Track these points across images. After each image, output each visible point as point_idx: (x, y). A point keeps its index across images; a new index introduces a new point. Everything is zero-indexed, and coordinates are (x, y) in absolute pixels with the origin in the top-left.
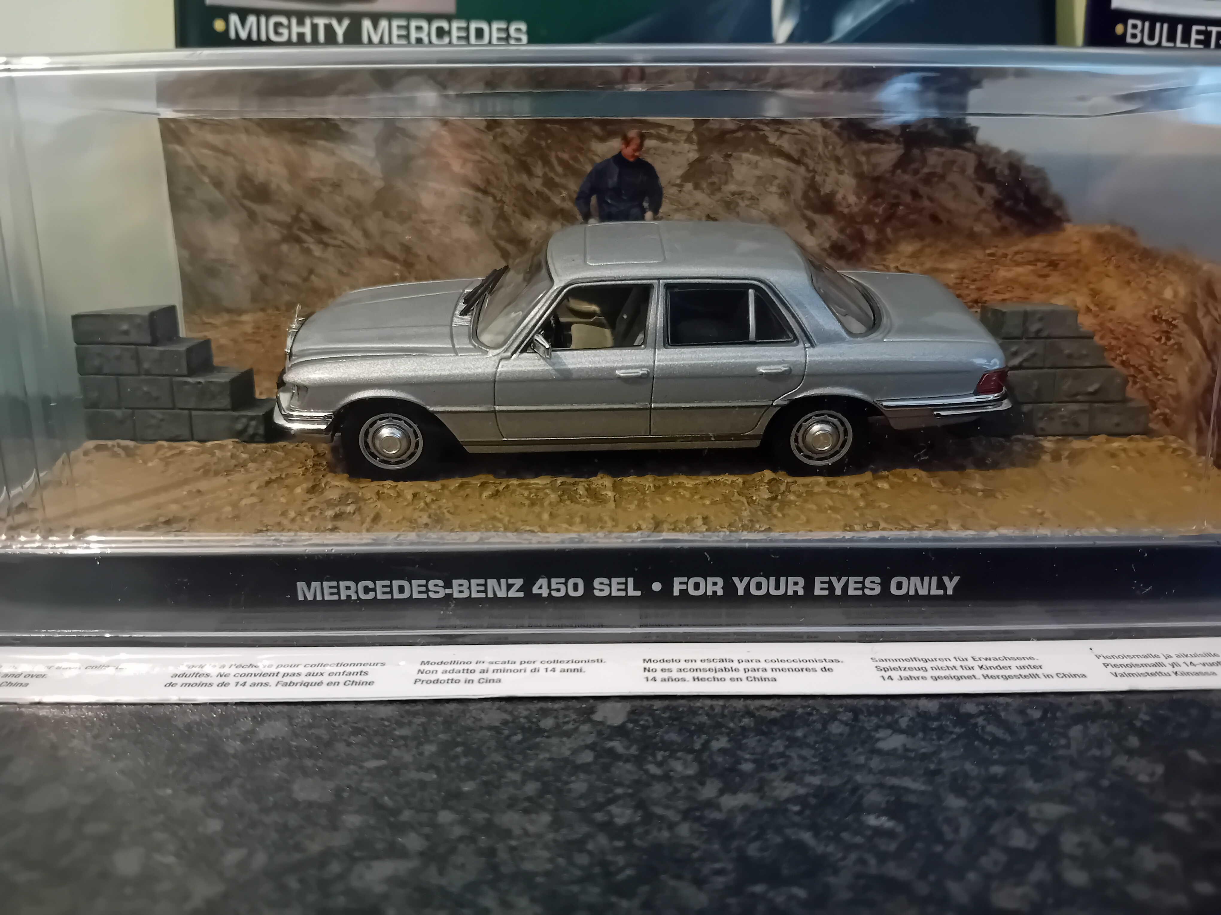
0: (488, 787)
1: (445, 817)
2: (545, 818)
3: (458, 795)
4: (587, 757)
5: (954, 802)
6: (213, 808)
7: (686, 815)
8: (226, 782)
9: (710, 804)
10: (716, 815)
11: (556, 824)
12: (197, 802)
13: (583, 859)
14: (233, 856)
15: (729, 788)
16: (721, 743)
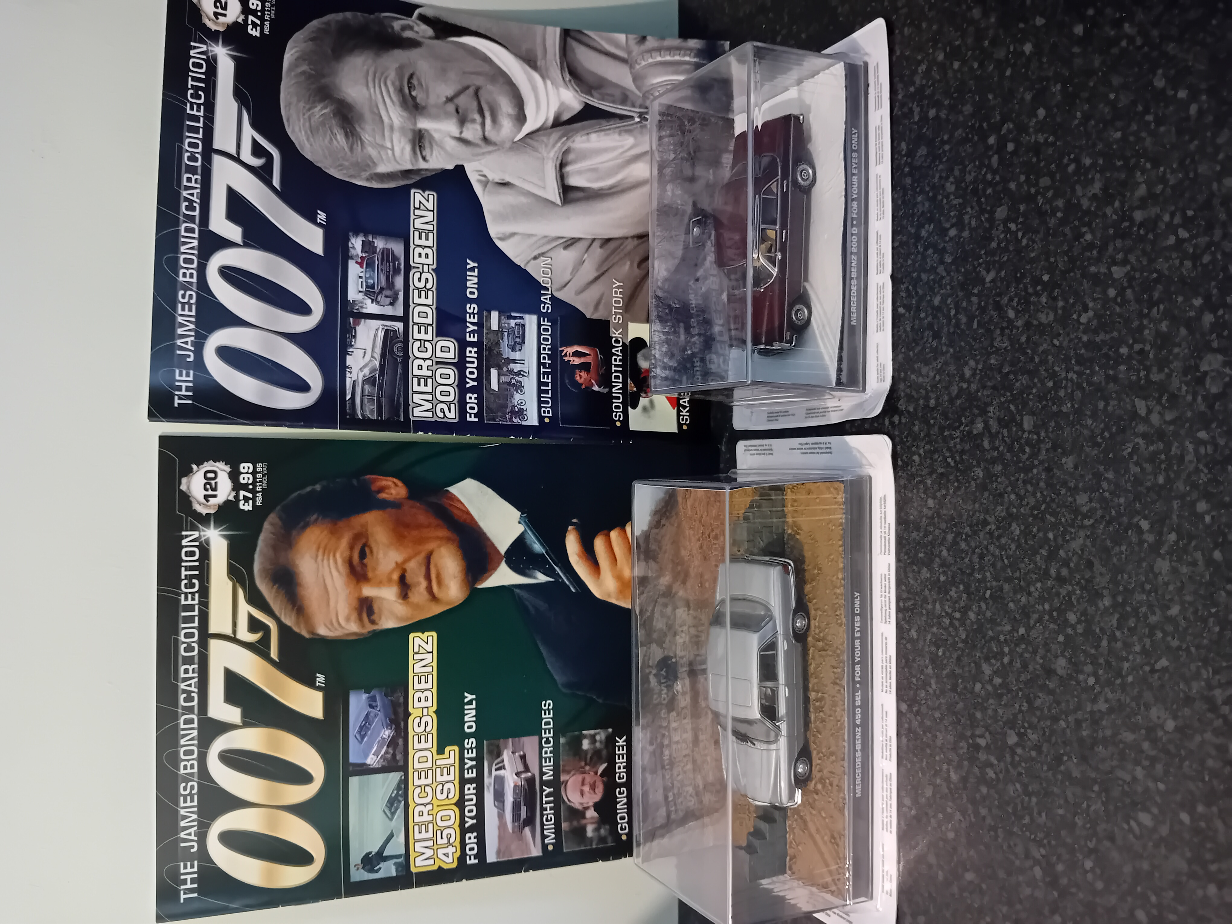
0: (929, 746)
1: (937, 758)
2: (938, 733)
3: (931, 755)
4: (919, 718)
5: (935, 629)
6: (935, 816)
7: (938, 698)
8: (927, 814)
9: (935, 691)
10: (938, 692)
11: (940, 731)
12: (933, 821)
13: (950, 728)
14: (949, 810)
15: (930, 685)
16: (914, 680)
